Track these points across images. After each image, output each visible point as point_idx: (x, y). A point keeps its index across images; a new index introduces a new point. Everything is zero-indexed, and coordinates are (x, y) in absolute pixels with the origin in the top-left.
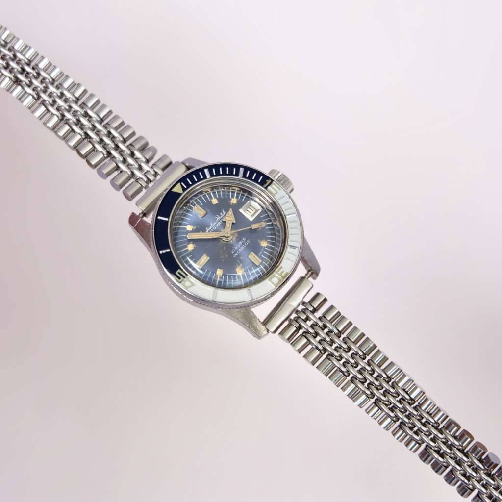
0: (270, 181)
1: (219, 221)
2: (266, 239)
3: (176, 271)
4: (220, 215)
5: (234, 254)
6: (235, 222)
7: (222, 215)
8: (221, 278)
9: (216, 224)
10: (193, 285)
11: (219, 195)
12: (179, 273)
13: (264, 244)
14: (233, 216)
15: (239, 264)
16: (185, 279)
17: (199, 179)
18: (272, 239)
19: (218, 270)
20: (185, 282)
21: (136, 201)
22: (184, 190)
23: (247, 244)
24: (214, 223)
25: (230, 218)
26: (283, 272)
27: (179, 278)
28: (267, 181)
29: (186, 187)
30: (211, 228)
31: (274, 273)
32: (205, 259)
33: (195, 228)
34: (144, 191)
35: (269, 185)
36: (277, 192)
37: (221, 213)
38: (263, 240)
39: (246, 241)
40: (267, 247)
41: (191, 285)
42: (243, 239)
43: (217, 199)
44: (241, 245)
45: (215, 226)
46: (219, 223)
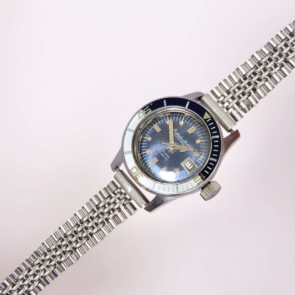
0: (204, 178)
1: (183, 142)
4: (187, 143)
5: (160, 150)
7: (187, 145)
8: (146, 139)
9: (181, 140)
10: (140, 118)
11: (202, 145)
14: (185, 151)
15: (152, 152)
16: (144, 114)
17: (212, 131)
19: (151, 138)
20: (142, 114)
21: (209, 94)
22: (206, 120)
23: (165, 158)
24: (182, 139)
26: (139, 177)
28: (205, 176)
29: (207, 121)
30: (180, 137)
31: (139, 171)
32: (159, 130)
33: (181, 126)
34: (216, 100)
35: (202, 178)
36: (196, 182)
37: (189, 144)
39: (167, 158)
41: (140, 117)
42: (169, 157)
43: (199, 143)
44: (165, 155)
45: (180, 139)
46: (182, 142)
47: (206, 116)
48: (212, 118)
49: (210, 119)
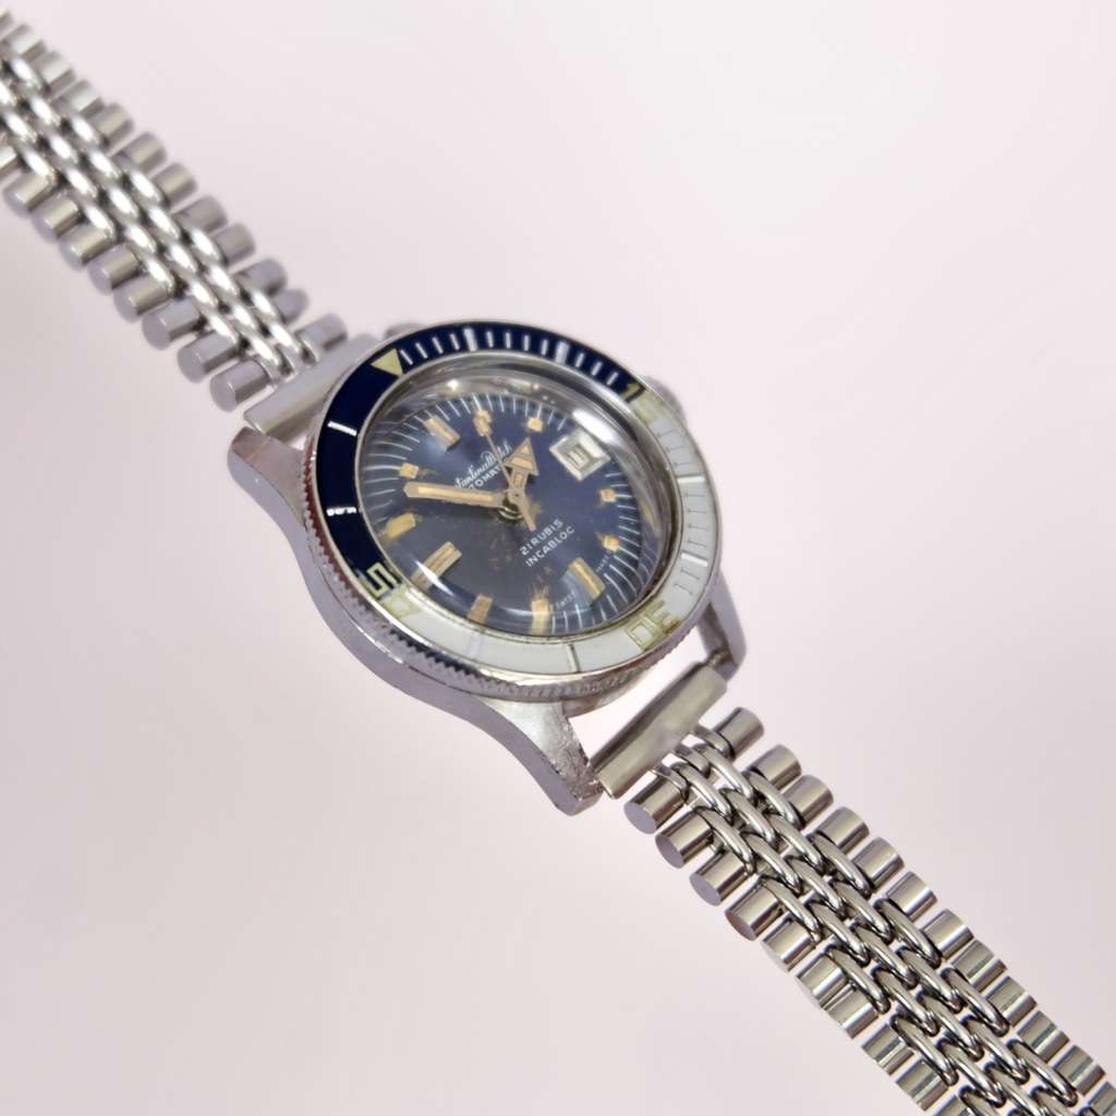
0: (637, 388)
2: (615, 533)
3: (370, 565)
5: (530, 555)
6: (536, 473)
7: (501, 454)
10: (413, 610)
12: (377, 572)
13: (611, 544)
14: (532, 458)
15: (540, 587)
16: (394, 592)
17: (449, 349)
18: (631, 536)
20: (394, 599)
22: (406, 367)
23: (565, 535)
24: (480, 470)
25: (524, 461)
27: (378, 587)
28: (630, 385)
29: (411, 362)
32: (449, 554)
33: (424, 472)
35: (635, 395)
38: (608, 534)
39: (563, 529)
40: (620, 553)
41: (408, 609)
42: (556, 523)
43: (490, 412)
44: (550, 538)
45: (479, 477)
46: (493, 472)
47: (389, 363)
48: (398, 345)
49: (403, 353)
